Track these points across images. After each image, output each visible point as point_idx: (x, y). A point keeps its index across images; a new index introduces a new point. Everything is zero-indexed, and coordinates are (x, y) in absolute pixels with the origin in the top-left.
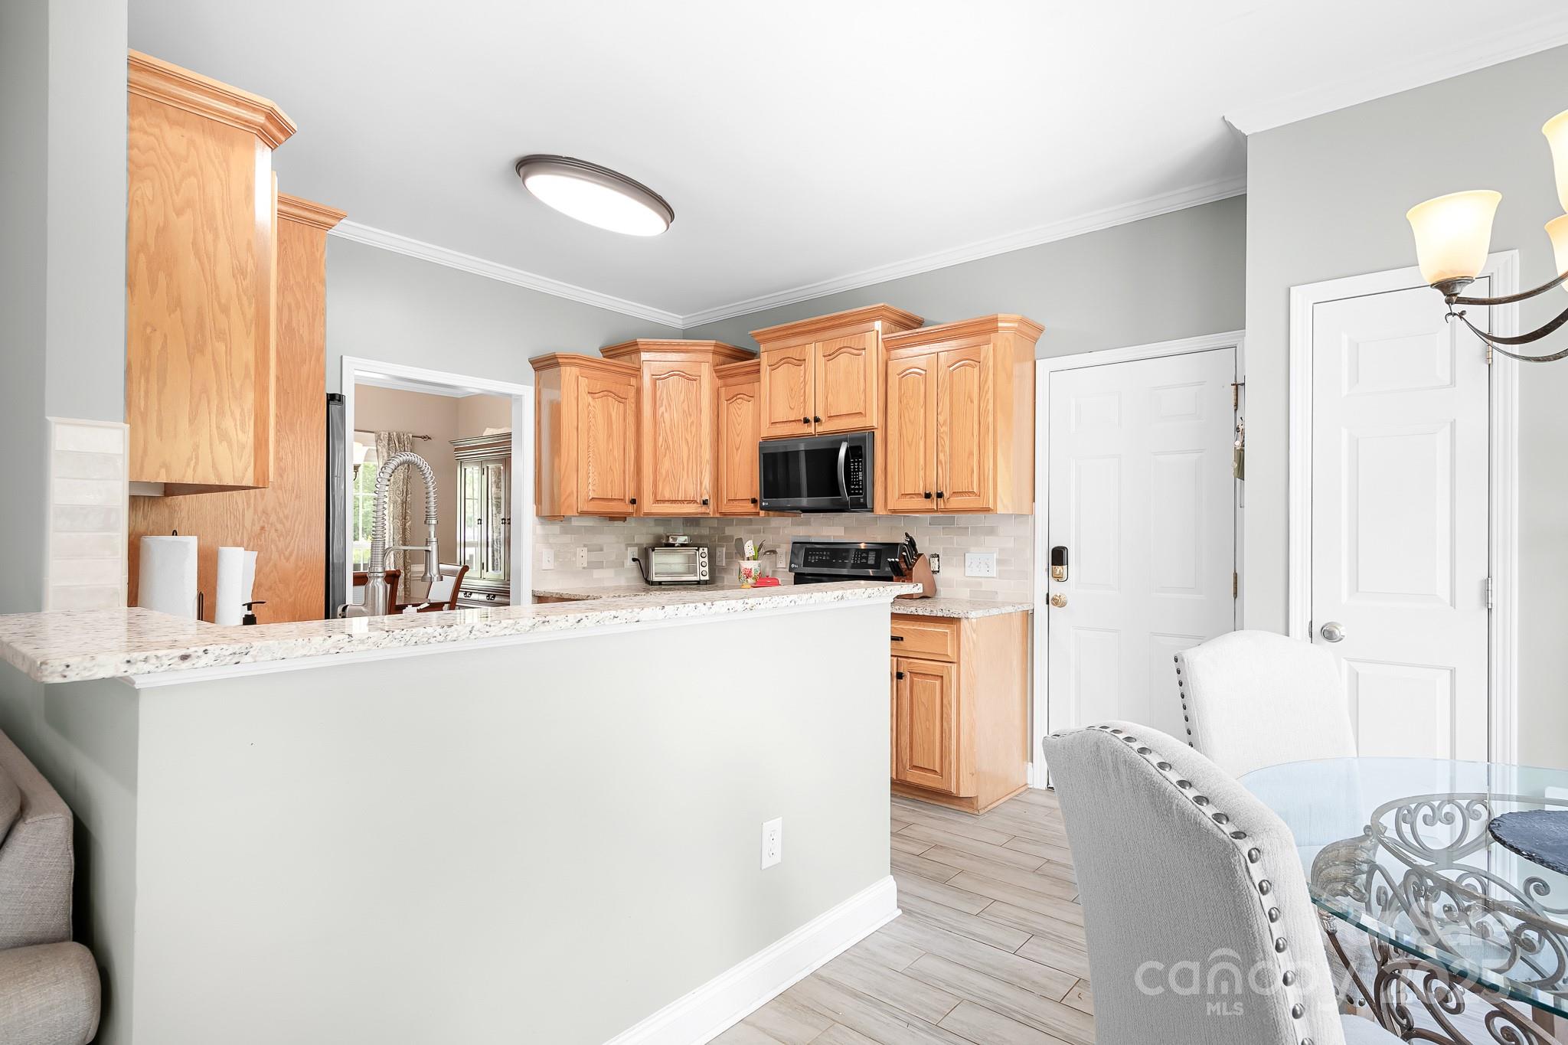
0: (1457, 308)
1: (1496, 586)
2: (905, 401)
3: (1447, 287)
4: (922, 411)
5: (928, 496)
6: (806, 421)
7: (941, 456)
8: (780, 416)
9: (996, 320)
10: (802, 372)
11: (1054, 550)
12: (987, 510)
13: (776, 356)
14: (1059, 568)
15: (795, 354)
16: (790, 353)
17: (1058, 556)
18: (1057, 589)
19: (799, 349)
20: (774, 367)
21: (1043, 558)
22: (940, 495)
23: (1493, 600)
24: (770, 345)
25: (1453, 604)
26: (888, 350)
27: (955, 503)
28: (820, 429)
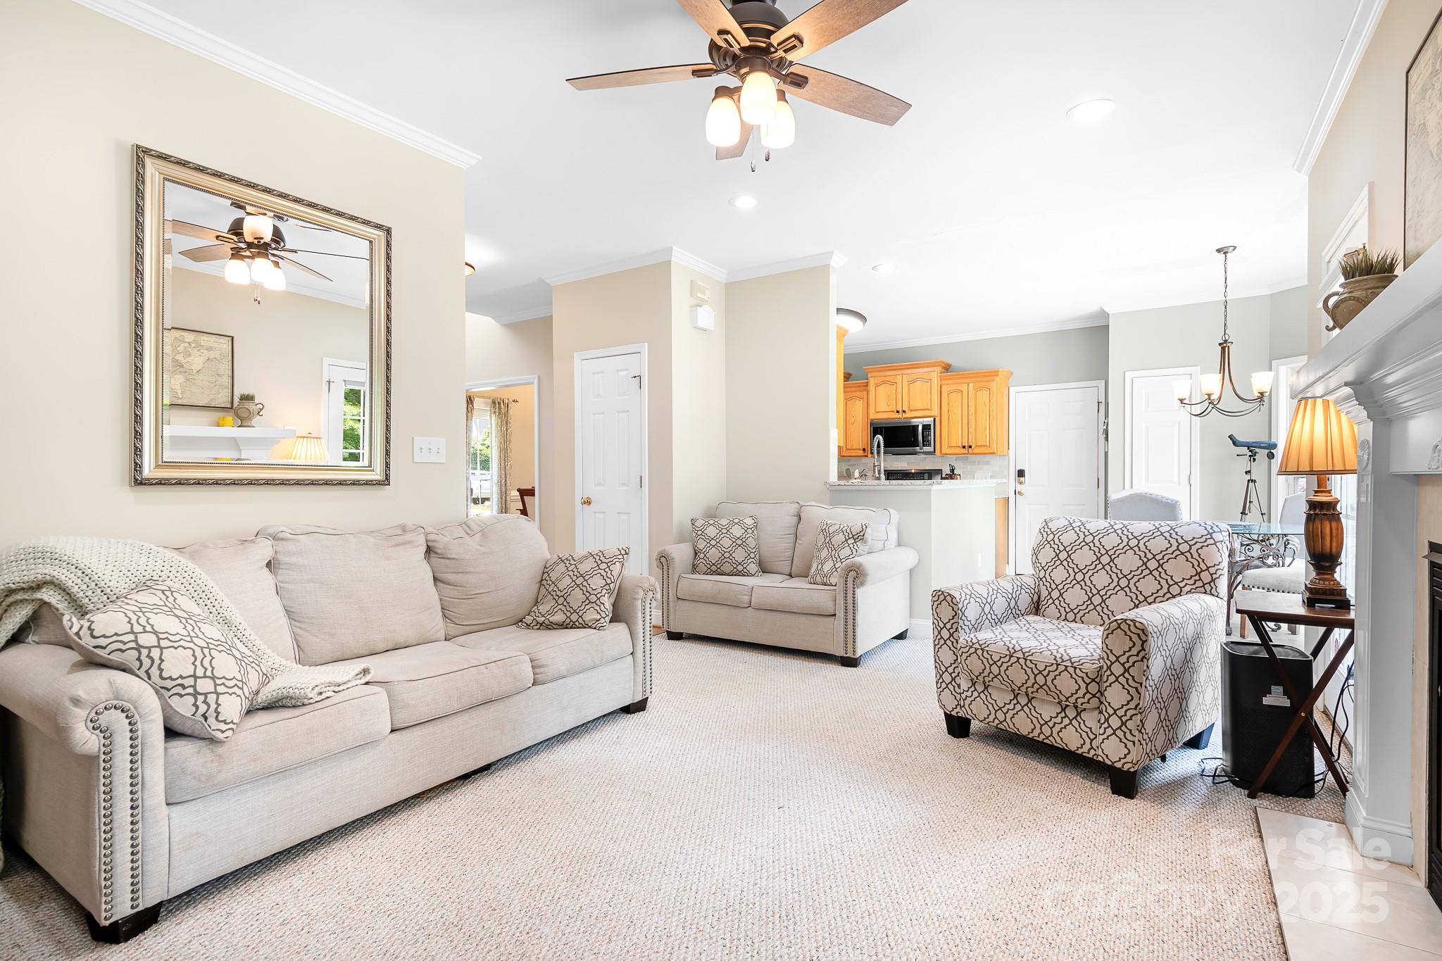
0: (1183, 405)
1: (1192, 477)
2: (950, 404)
3: (1181, 401)
4: (960, 410)
5: (964, 447)
6: (898, 412)
7: (970, 430)
8: (881, 408)
9: (998, 371)
10: (894, 389)
11: (1019, 471)
12: (993, 453)
13: (879, 380)
14: (1022, 479)
15: (891, 379)
16: (887, 379)
17: (1021, 473)
18: (1019, 488)
19: (893, 377)
20: (877, 385)
21: (1013, 474)
22: (970, 447)
23: (1192, 482)
24: (874, 374)
25: (1179, 483)
26: (941, 380)
27: (977, 451)
28: (905, 415)
